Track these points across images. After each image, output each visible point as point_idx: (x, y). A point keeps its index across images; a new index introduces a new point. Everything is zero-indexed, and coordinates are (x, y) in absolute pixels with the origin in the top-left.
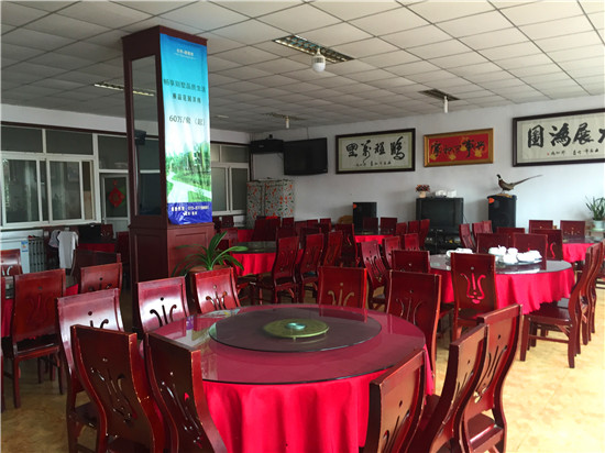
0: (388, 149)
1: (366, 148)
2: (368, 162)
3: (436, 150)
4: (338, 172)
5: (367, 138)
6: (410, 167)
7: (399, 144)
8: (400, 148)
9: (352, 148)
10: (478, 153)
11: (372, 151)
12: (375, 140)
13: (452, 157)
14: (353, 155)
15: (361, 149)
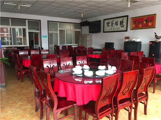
0: (119, 23)
1: (112, 23)
2: (113, 28)
3: (135, 23)
4: (104, 32)
5: (113, 20)
6: (126, 30)
7: (123, 21)
8: (123, 23)
9: (108, 23)
10: (150, 24)
11: (114, 24)
12: (115, 20)
13: (140, 26)
14: (108, 26)
15: (111, 23)
